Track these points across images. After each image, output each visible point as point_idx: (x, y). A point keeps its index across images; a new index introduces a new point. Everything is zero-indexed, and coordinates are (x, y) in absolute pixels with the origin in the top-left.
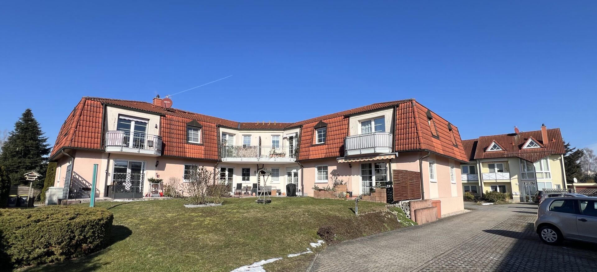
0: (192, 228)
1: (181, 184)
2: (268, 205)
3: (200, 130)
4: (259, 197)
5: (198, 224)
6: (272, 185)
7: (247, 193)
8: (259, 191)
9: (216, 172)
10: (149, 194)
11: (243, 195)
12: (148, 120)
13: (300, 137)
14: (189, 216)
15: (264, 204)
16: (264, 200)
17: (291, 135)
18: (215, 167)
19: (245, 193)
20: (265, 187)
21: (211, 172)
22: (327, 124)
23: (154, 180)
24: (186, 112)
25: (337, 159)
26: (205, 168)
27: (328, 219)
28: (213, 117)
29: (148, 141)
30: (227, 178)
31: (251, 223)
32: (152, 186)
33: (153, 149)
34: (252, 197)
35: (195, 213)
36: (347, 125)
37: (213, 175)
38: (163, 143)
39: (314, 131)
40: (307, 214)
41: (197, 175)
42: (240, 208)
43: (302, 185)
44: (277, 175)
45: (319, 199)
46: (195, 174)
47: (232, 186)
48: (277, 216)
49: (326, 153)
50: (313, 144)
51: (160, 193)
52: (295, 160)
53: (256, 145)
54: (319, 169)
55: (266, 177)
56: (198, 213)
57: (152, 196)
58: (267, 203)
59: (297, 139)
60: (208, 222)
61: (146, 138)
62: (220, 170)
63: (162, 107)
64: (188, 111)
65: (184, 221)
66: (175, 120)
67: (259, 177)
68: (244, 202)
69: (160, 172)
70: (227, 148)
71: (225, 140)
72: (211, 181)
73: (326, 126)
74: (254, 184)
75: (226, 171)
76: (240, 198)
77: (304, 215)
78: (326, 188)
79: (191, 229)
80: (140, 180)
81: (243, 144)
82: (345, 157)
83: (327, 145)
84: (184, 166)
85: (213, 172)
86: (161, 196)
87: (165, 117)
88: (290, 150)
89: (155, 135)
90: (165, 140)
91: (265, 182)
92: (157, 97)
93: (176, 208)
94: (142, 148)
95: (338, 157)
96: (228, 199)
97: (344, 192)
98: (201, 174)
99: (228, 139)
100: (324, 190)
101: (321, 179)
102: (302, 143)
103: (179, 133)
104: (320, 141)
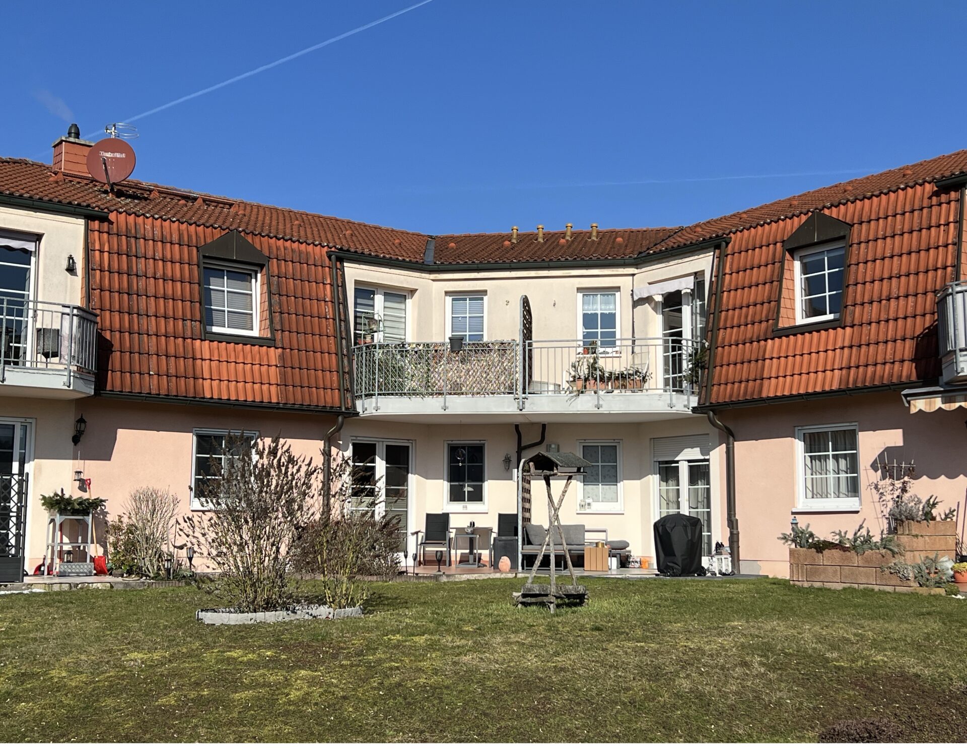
0: (235, 715)
1: (181, 521)
2: (569, 615)
3: (259, 275)
4: (530, 577)
5: (259, 699)
6: (589, 522)
7: (471, 557)
8: (529, 549)
9: (334, 465)
10: (48, 561)
11: (453, 566)
12: (37, 238)
13: (717, 292)
14: (222, 661)
15: (552, 612)
16: (553, 590)
17: (671, 287)
18: (330, 441)
19: (464, 560)
20: (557, 529)
21: (309, 465)
22: (852, 225)
23: (69, 502)
24: (195, 199)
25: (906, 396)
26: (285, 448)
27: (863, 686)
28: (313, 216)
29: (39, 330)
30: (383, 492)
31: (494, 698)
32: (61, 530)
33: (61, 367)
34: (498, 575)
35: (247, 648)
36: (952, 225)
37: (321, 477)
38: (100, 338)
39: (782, 262)
40: (762, 664)
41: (252, 479)
42: (443, 628)
43: (732, 523)
44: (612, 477)
45: (820, 589)
46: (243, 476)
47: (406, 527)
48: (616, 668)
49: (849, 368)
50: (781, 325)
51: (93, 559)
52: (694, 401)
53: (506, 339)
54: (814, 444)
55: (557, 485)
56: (260, 647)
57: (62, 575)
58: (569, 605)
59: (699, 303)
60: (302, 692)
61: (30, 320)
62: (349, 453)
63: (93, 180)
64: (203, 193)
65: (197, 684)
66: (149, 235)
67: (527, 486)
68: (461, 598)
69: (92, 468)
70: (379, 354)
71: (371, 319)
72: (312, 506)
73: (843, 238)
74: (502, 518)
75: (378, 459)
76: (444, 579)
77: (745, 664)
78: (850, 536)
79: (230, 723)
80: (12, 504)
81: (449, 334)
82: (947, 384)
83: (852, 326)
84: (195, 438)
85: (320, 466)
86: (100, 572)
87: (106, 224)
88: (666, 358)
89: (67, 303)
90: (108, 323)
91: (554, 508)
92: (70, 133)
93: (165, 627)
94: (16, 363)
95: (911, 385)
96: (389, 588)
97: (945, 559)
98: (268, 474)
99: (382, 314)
100: (839, 546)
101: (825, 495)
102: (726, 320)
103: (170, 292)
104: (814, 308)
